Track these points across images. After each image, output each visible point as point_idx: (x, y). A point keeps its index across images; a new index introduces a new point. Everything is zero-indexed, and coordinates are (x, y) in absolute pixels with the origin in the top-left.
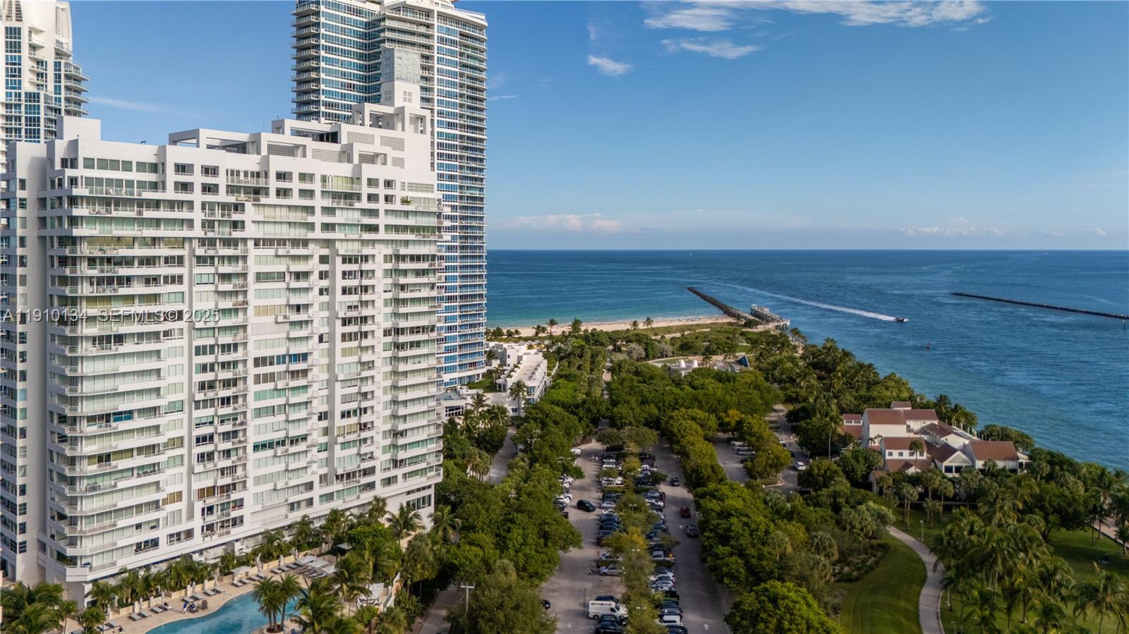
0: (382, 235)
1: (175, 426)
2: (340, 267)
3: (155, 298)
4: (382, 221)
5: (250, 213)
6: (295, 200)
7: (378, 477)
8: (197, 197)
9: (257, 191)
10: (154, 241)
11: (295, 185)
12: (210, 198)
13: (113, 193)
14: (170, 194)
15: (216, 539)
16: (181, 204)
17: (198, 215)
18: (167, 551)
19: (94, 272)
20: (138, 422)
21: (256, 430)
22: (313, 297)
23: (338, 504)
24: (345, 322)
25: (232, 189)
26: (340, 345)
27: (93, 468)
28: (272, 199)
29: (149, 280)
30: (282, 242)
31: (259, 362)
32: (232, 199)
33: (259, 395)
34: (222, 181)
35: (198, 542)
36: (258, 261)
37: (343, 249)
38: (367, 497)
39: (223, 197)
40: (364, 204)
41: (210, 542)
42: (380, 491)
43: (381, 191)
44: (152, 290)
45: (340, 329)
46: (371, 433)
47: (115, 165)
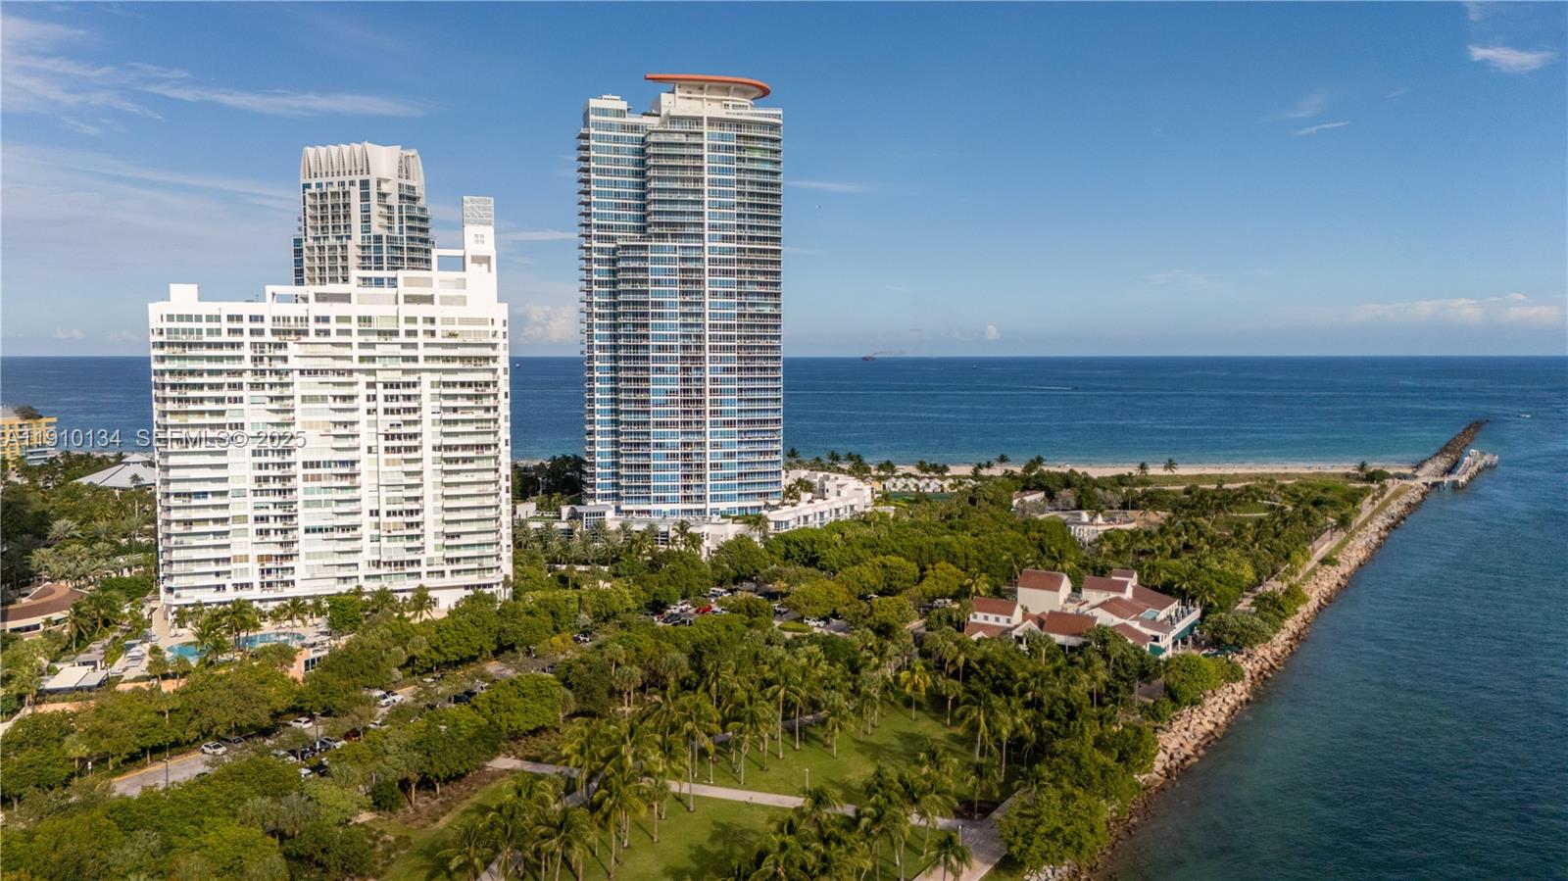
0: (421, 364)
1: (245, 506)
2: (381, 392)
3: (222, 413)
4: (421, 352)
5: (293, 349)
6: (334, 338)
7: (424, 569)
8: (247, 339)
9: (298, 333)
10: (219, 372)
11: (333, 326)
12: (257, 339)
13: (184, 338)
14: (225, 338)
15: (271, 594)
16: (232, 345)
17: (247, 352)
18: (230, 595)
19: (175, 394)
20: (211, 500)
21: (303, 519)
22: (361, 416)
23: (385, 583)
24: (387, 437)
25: (274, 332)
26: (383, 456)
27: (180, 529)
28: (312, 338)
29: (219, 400)
30: (324, 372)
31: (305, 465)
32: (276, 339)
33: (306, 491)
34: (267, 325)
35: (256, 593)
36: (301, 386)
37: (381, 377)
38: (413, 583)
39: (268, 338)
40: (402, 338)
41: (266, 595)
42: (426, 581)
43: (420, 327)
44: (220, 407)
45: (383, 443)
46: (415, 531)
47: (189, 318)
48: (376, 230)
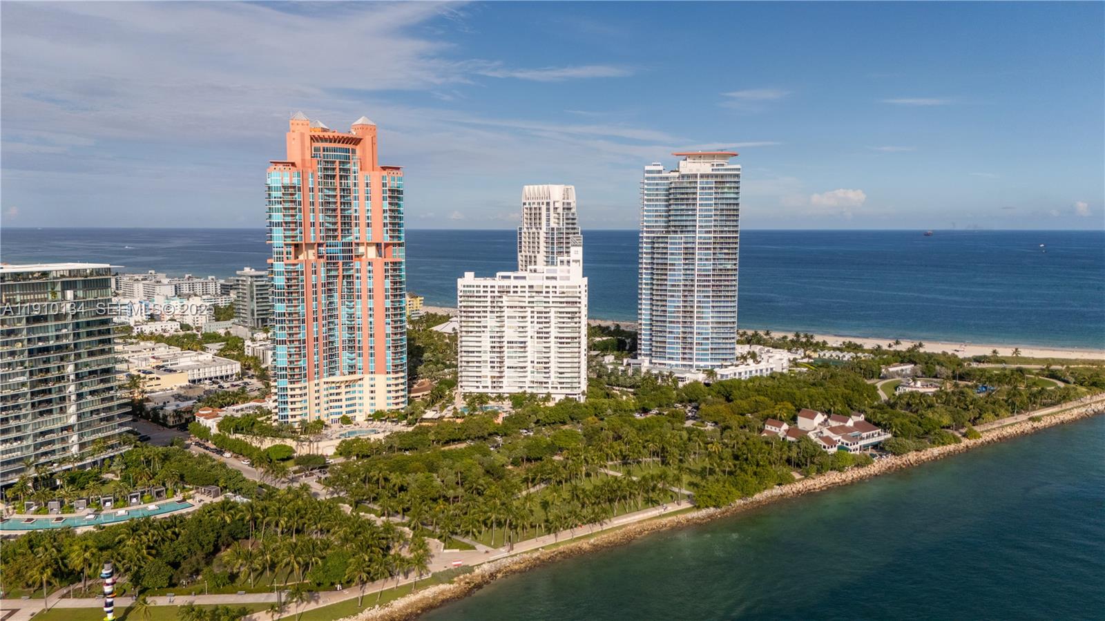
0: (551, 305)
1: (487, 357)
2: (536, 315)
3: (480, 322)
4: (551, 300)
5: (505, 298)
6: (519, 294)
7: (550, 385)
8: (489, 294)
9: (507, 292)
10: (480, 307)
11: (519, 289)
12: (493, 294)
13: (468, 294)
14: (482, 294)
15: (495, 391)
16: (484, 297)
17: (489, 299)
18: (481, 390)
19: (465, 314)
20: (476, 354)
21: (507, 363)
22: (528, 324)
23: (535, 391)
24: (538, 333)
25: (499, 292)
26: (536, 340)
27: (465, 364)
28: (512, 294)
29: (479, 317)
30: (516, 307)
31: (508, 342)
32: (499, 295)
33: (508, 352)
34: (496, 289)
35: (489, 390)
36: (507, 312)
37: (536, 309)
38: (546, 391)
39: (497, 294)
40: (544, 294)
41: (493, 391)
42: (551, 391)
43: (551, 290)
44: (479, 320)
45: (536, 335)
46: (547, 370)
47: (470, 286)
48: (552, 225)
